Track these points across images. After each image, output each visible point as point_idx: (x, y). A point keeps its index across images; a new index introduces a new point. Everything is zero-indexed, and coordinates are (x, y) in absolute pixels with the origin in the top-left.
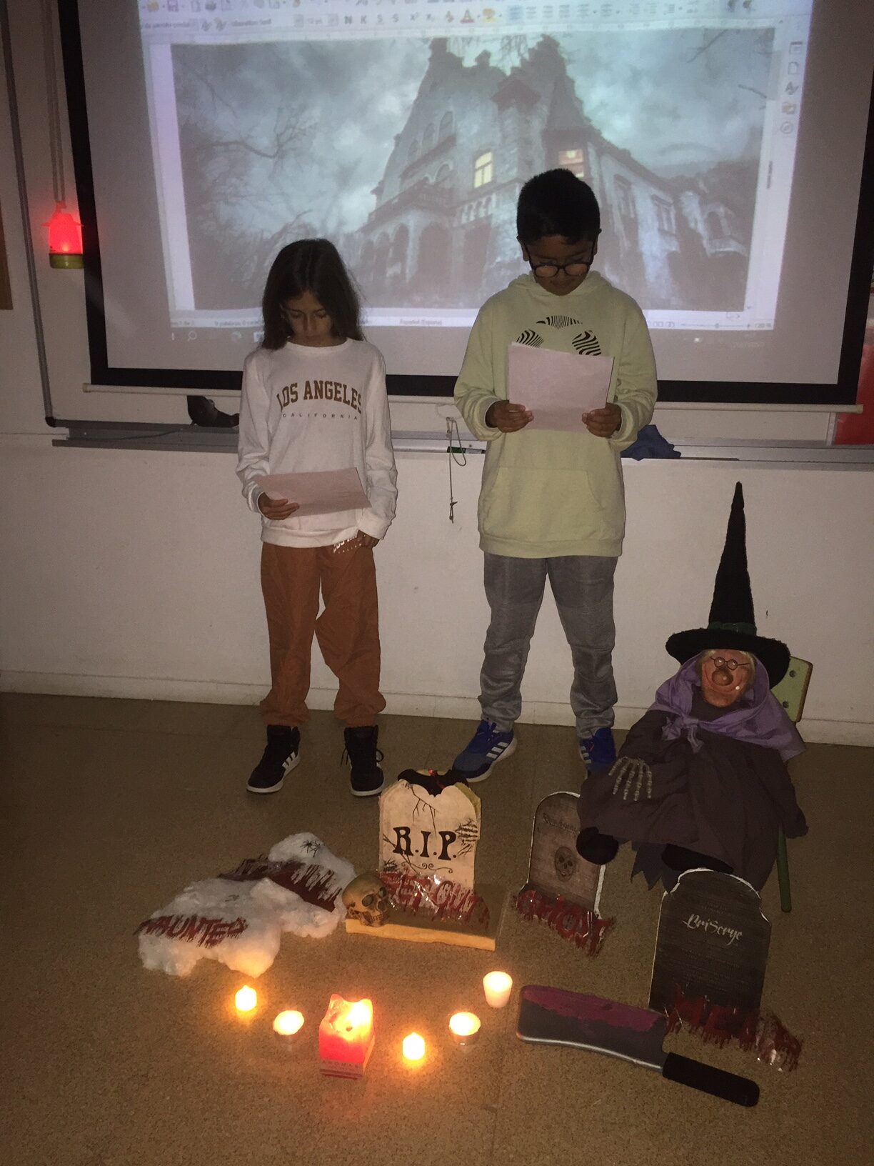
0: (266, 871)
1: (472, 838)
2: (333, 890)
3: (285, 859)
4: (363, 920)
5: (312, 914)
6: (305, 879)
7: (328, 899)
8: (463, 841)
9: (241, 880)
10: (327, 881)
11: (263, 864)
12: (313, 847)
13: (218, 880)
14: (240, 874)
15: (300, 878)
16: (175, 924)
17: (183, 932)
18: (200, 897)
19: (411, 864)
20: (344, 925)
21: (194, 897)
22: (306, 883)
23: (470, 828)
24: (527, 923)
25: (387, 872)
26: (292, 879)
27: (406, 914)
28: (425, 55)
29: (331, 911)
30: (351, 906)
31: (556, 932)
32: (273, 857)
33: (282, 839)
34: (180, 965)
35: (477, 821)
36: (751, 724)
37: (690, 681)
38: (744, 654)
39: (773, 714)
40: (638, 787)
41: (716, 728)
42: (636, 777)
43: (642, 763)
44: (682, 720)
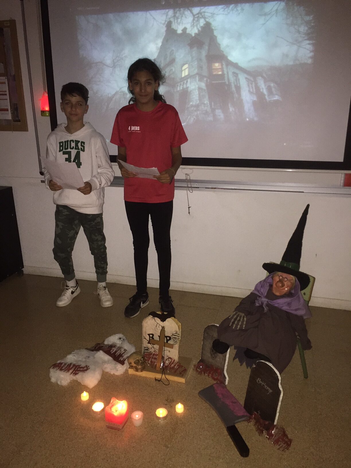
0: (103, 348)
1: (177, 339)
2: (125, 357)
3: (110, 343)
4: (135, 369)
5: (116, 366)
6: (116, 352)
7: (122, 360)
8: (174, 340)
9: (93, 351)
10: (124, 353)
11: (102, 345)
12: (121, 340)
13: (85, 350)
14: (94, 348)
15: (114, 351)
16: (64, 366)
17: (66, 369)
18: (76, 356)
19: (154, 348)
20: (128, 371)
21: (74, 356)
22: (116, 353)
23: (177, 335)
24: (199, 376)
25: (145, 351)
26: (111, 351)
27: (153, 368)
28: (164, 30)
29: (123, 365)
30: (130, 363)
31: (210, 379)
32: (106, 343)
33: (110, 336)
34: (63, 382)
35: (179, 332)
36: (289, 304)
37: (269, 283)
38: (291, 276)
39: (299, 301)
40: (240, 324)
41: (273, 303)
42: (239, 320)
43: (243, 315)
44: (262, 298)
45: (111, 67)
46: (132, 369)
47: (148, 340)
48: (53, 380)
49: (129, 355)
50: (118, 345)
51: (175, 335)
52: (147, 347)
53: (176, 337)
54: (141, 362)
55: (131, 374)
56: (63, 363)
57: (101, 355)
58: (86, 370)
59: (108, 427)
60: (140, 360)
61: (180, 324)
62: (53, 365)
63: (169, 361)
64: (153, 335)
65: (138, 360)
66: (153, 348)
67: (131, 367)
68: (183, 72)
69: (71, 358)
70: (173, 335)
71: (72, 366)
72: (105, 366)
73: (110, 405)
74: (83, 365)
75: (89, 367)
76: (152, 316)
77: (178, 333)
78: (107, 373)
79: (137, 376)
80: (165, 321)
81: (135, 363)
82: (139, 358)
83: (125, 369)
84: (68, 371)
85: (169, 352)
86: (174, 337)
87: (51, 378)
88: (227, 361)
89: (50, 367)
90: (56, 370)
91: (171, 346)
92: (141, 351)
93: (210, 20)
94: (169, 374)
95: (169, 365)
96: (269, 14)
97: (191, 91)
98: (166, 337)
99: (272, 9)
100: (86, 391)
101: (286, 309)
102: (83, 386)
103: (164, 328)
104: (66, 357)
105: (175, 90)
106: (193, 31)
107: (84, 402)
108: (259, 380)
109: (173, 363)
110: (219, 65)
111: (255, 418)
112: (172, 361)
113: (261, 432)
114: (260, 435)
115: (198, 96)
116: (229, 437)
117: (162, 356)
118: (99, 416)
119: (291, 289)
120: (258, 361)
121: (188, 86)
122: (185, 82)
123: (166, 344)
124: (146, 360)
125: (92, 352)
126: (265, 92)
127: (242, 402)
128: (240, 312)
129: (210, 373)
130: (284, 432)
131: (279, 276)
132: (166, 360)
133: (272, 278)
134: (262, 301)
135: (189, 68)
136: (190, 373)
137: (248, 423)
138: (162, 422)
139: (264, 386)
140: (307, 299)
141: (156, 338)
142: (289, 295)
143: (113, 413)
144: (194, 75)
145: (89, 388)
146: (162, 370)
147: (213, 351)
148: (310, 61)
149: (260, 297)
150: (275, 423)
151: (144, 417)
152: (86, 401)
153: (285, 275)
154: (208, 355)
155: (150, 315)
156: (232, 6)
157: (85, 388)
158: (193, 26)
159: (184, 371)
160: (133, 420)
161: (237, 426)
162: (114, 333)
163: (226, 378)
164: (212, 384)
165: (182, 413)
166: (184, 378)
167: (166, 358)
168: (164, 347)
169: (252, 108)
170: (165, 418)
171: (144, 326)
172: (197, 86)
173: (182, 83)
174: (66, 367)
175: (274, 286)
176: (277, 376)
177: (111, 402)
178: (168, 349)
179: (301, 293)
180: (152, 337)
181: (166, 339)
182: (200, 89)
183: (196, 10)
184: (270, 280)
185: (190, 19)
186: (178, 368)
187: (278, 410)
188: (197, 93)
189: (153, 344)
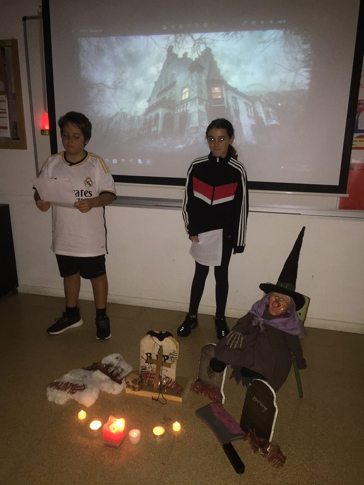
0: (100, 367)
1: (174, 358)
2: (122, 376)
4: (132, 388)
5: (113, 385)
6: (113, 371)
7: (120, 379)
9: (90, 370)
10: (121, 372)
11: (99, 365)
12: (119, 359)
13: (82, 370)
14: (90, 368)
15: (111, 371)
16: (61, 384)
17: (63, 388)
18: (73, 375)
19: (152, 368)
20: (125, 390)
21: (71, 375)
22: (113, 373)
23: (174, 354)
24: (196, 395)
25: (143, 370)
26: (108, 371)
27: (150, 388)
28: (165, 53)
29: (120, 384)
30: (127, 383)
31: (207, 398)
32: (103, 362)
33: (107, 355)
34: (60, 400)
35: (177, 351)
36: (285, 324)
37: (265, 303)
38: (287, 296)
39: (295, 320)
40: (237, 343)
41: (270, 323)
42: (236, 340)
43: (240, 334)
44: (258, 318)
45: (113, 89)
46: (130, 388)
47: (146, 359)
48: (50, 399)
49: (126, 374)
50: (115, 365)
51: (173, 354)
52: (145, 367)
53: (173, 356)
54: (138, 381)
55: (128, 394)
56: (60, 382)
57: (98, 374)
58: (83, 389)
59: (106, 445)
60: (137, 380)
61: (178, 343)
62: (50, 384)
63: (167, 380)
64: (151, 354)
65: (135, 379)
66: (150, 367)
67: (129, 386)
68: (184, 95)
69: (68, 377)
70: (171, 354)
71: (69, 385)
72: (102, 385)
73: (108, 423)
74: (81, 384)
75: (86, 386)
76: (150, 336)
77: (175, 352)
78: (104, 392)
79: (134, 395)
80: (163, 340)
81: (132, 382)
82: (137, 377)
83: (122, 388)
84: (66, 390)
85: (167, 371)
86: (172, 356)
87: (48, 396)
88: (223, 381)
89: (48, 386)
90: (54, 389)
91: (169, 366)
92: (139, 371)
93: (211, 46)
94: (166, 393)
95: (167, 385)
96: (268, 41)
97: (191, 114)
98: (164, 356)
99: (270, 37)
100: (84, 410)
101: (282, 329)
102: (80, 405)
103: (161, 347)
104: (63, 376)
105: (175, 113)
106: (194, 56)
107: (81, 420)
108: (255, 398)
109: (170, 383)
110: (218, 90)
111: (250, 436)
112: (170, 380)
113: (256, 449)
114: (255, 453)
115: (197, 118)
116: (225, 454)
117: (160, 376)
118: (96, 434)
119: (287, 309)
120: (253, 380)
121: (188, 109)
122: (185, 104)
123: (163, 363)
124: (143, 379)
125: (90, 372)
126: (263, 116)
127: (238, 420)
128: (237, 331)
129: (206, 392)
130: (279, 449)
131: (275, 296)
132: (164, 379)
133: (269, 298)
134: (259, 321)
135: (189, 91)
136: (187, 393)
137: (244, 441)
138: (159, 440)
139: (260, 404)
140: (302, 320)
141: (154, 357)
142: (285, 315)
143: (110, 431)
144: (194, 98)
145: (86, 408)
146: (159, 390)
147: (210, 370)
148: (307, 88)
149: (256, 317)
150: (270, 441)
151: (141, 435)
152: (84, 420)
153: (281, 295)
154: (205, 375)
155: (148, 335)
156: (231, 33)
157: (83, 407)
158: (193, 51)
159: (181, 390)
160: (131, 439)
161: (232, 443)
162: (111, 353)
163: (222, 397)
164: (209, 403)
165: (179, 431)
166: (181, 397)
167: (163, 377)
168: (161, 366)
169: (251, 132)
170: (162, 436)
171: (142, 345)
172: (197, 109)
173: (182, 106)
174: (63, 386)
175: (271, 306)
176: (273, 394)
177: (109, 420)
178: (166, 368)
179: (297, 314)
180: (149, 357)
181: (163, 358)
182: (199, 112)
183: (197, 36)
184: (267, 300)
185: (191, 44)
186: (175, 387)
187: (273, 428)
188: (197, 115)
189: (150, 364)
